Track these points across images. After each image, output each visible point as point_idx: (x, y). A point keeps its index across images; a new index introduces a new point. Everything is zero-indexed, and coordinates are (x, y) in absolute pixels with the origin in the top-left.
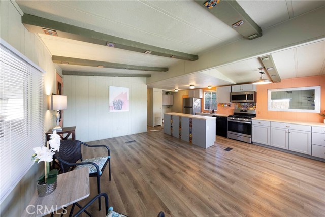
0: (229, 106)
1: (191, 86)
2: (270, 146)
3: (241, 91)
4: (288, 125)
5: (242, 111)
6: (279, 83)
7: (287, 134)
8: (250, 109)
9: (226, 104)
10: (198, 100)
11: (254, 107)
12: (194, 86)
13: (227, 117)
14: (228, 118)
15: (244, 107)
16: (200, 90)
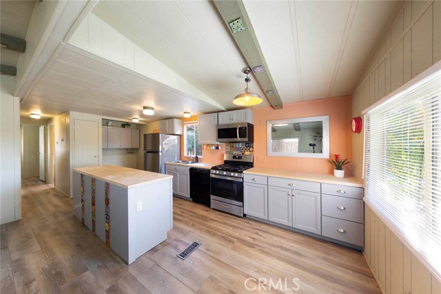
0: (217, 148)
1: (145, 108)
2: (268, 221)
3: (231, 122)
4: (291, 182)
5: (234, 157)
6: (281, 110)
7: (290, 197)
8: (246, 153)
9: (212, 145)
10: (174, 139)
11: (251, 149)
12: (152, 109)
13: (209, 171)
14: (212, 171)
15: (238, 149)
16: (176, 120)
